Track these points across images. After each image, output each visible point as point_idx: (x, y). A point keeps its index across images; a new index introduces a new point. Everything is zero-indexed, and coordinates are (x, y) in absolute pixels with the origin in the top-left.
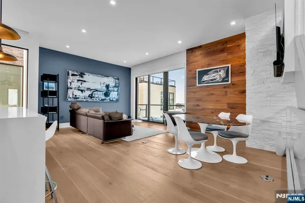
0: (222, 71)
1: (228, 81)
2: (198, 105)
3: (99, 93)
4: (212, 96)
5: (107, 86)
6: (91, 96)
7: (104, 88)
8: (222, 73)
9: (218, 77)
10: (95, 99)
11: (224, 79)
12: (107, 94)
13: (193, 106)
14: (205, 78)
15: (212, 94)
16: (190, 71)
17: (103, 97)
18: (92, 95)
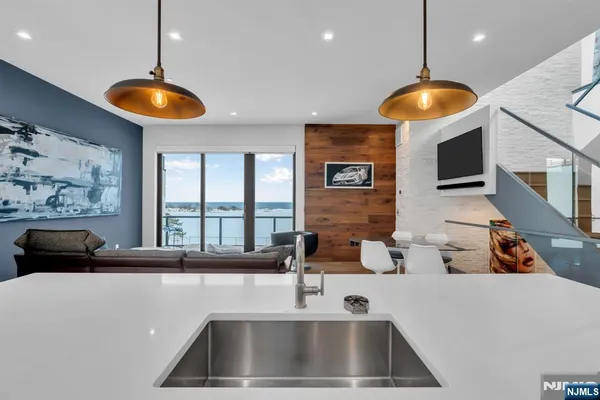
0: (363, 170)
1: (370, 185)
2: (325, 219)
3: (76, 190)
4: (348, 205)
5: (96, 172)
6: (53, 202)
7: (89, 177)
8: (363, 173)
9: (356, 177)
10: (64, 209)
11: (365, 181)
12: (94, 195)
13: (318, 220)
14: (338, 177)
15: (349, 202)
16: (312, 162)
17: (86, 204)
18: (56, 197)
